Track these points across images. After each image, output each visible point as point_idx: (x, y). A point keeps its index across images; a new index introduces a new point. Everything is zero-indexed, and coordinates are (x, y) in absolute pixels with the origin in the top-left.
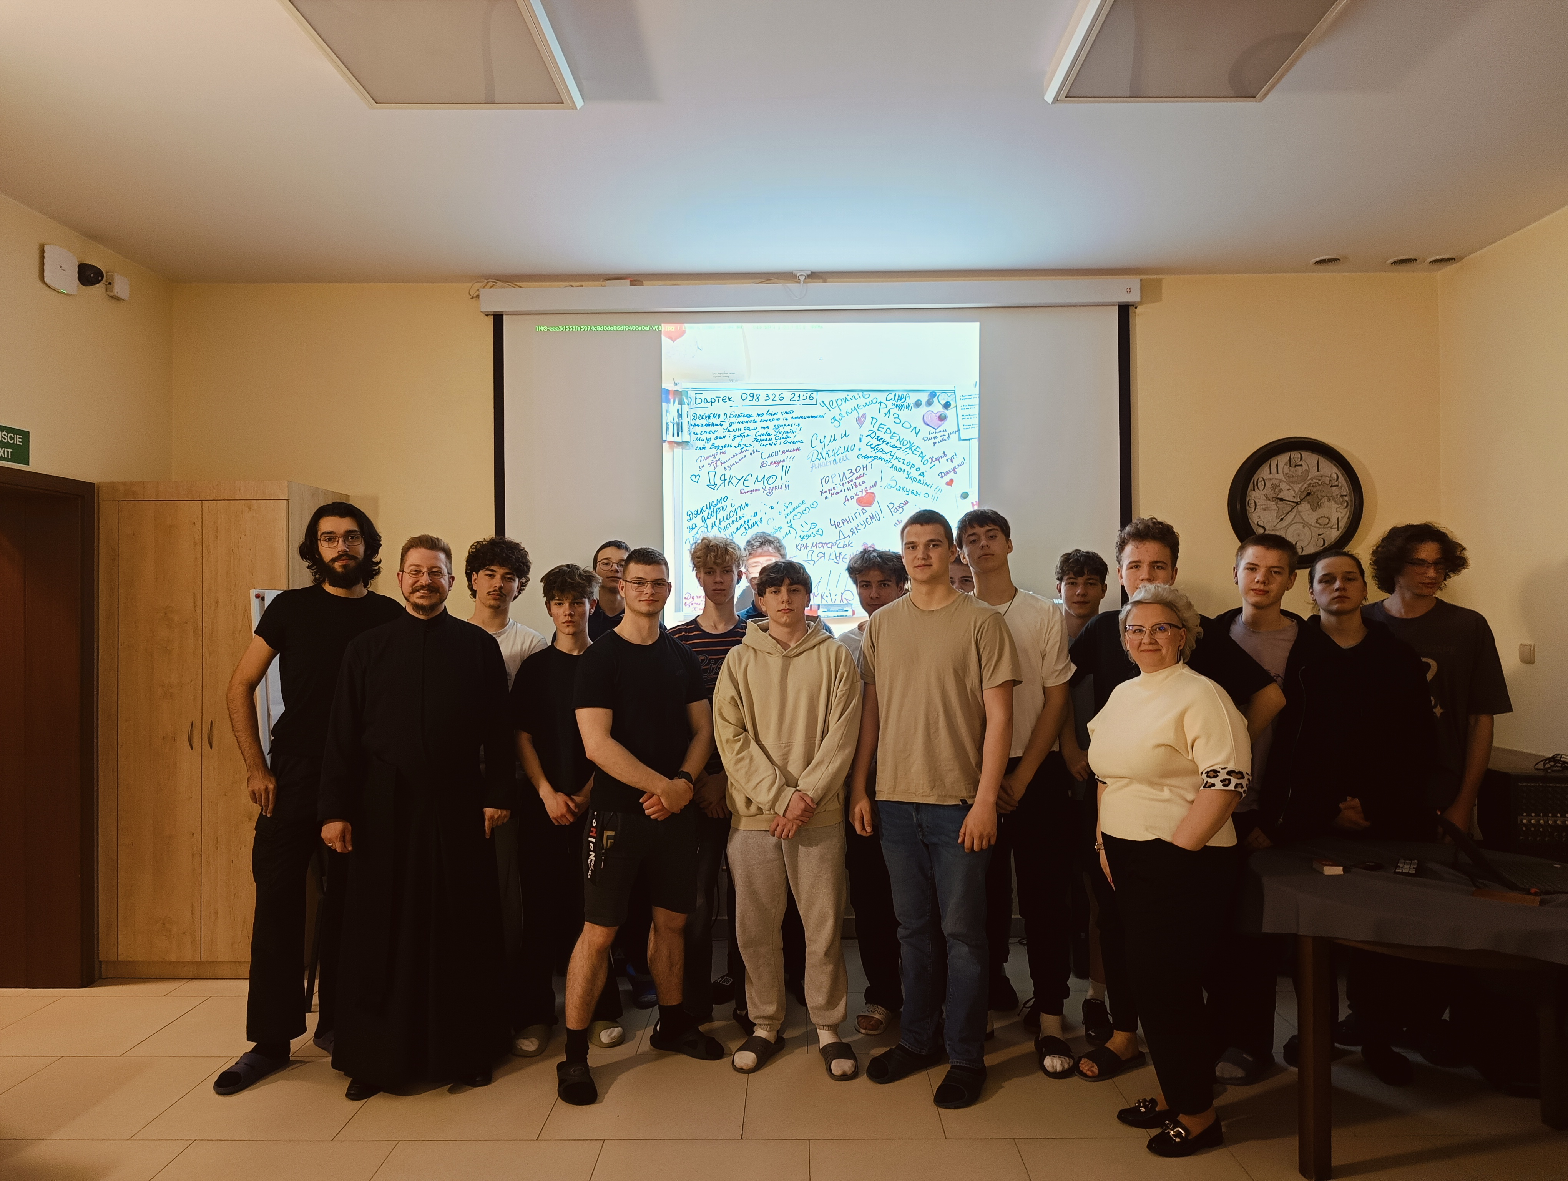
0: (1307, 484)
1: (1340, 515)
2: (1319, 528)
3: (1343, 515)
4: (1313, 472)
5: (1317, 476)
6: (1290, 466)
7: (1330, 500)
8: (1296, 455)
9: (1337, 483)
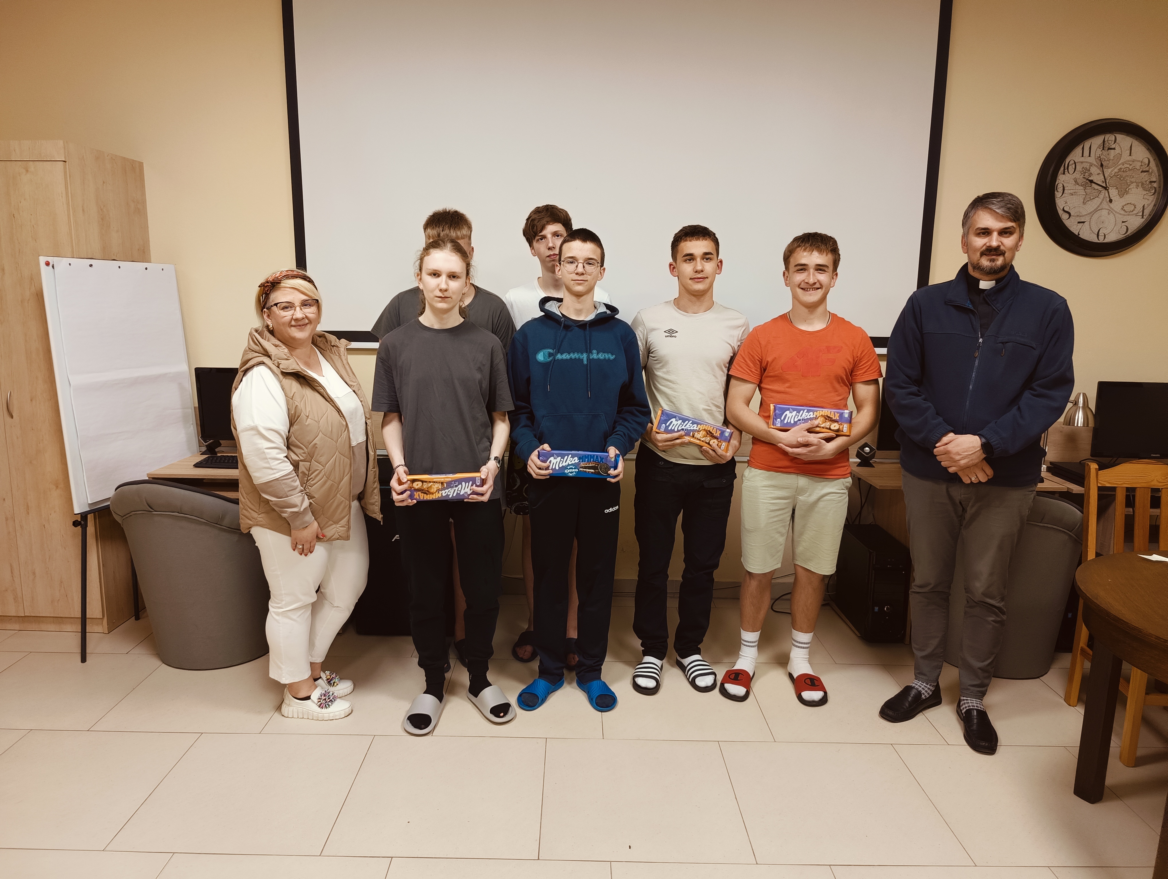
0: (1118, 168)
1: (1146, 202)
2: (1124, 215)
3: (1149, 202)
4: (1125, 157)
5: (1129, 161)
6: (1103, 149)
7: (1138, 186)
8: (1110, 137)
9: (1147, 169)
